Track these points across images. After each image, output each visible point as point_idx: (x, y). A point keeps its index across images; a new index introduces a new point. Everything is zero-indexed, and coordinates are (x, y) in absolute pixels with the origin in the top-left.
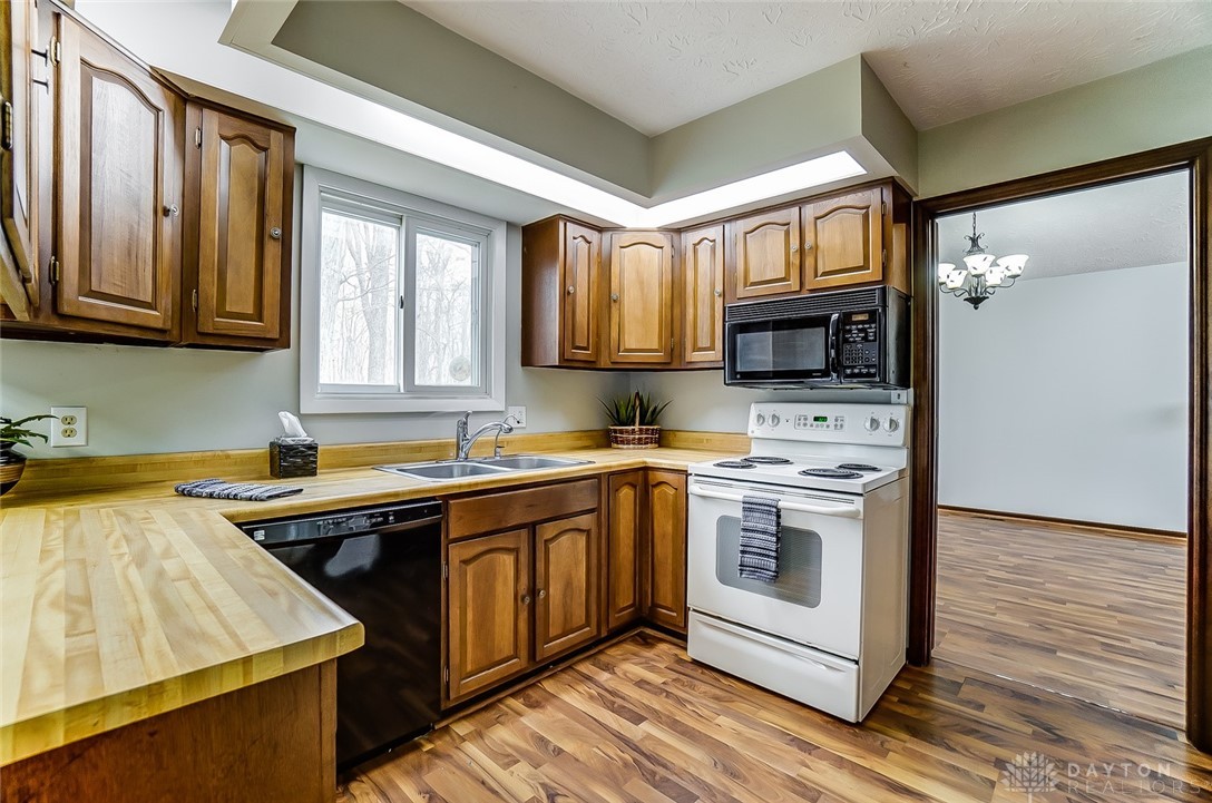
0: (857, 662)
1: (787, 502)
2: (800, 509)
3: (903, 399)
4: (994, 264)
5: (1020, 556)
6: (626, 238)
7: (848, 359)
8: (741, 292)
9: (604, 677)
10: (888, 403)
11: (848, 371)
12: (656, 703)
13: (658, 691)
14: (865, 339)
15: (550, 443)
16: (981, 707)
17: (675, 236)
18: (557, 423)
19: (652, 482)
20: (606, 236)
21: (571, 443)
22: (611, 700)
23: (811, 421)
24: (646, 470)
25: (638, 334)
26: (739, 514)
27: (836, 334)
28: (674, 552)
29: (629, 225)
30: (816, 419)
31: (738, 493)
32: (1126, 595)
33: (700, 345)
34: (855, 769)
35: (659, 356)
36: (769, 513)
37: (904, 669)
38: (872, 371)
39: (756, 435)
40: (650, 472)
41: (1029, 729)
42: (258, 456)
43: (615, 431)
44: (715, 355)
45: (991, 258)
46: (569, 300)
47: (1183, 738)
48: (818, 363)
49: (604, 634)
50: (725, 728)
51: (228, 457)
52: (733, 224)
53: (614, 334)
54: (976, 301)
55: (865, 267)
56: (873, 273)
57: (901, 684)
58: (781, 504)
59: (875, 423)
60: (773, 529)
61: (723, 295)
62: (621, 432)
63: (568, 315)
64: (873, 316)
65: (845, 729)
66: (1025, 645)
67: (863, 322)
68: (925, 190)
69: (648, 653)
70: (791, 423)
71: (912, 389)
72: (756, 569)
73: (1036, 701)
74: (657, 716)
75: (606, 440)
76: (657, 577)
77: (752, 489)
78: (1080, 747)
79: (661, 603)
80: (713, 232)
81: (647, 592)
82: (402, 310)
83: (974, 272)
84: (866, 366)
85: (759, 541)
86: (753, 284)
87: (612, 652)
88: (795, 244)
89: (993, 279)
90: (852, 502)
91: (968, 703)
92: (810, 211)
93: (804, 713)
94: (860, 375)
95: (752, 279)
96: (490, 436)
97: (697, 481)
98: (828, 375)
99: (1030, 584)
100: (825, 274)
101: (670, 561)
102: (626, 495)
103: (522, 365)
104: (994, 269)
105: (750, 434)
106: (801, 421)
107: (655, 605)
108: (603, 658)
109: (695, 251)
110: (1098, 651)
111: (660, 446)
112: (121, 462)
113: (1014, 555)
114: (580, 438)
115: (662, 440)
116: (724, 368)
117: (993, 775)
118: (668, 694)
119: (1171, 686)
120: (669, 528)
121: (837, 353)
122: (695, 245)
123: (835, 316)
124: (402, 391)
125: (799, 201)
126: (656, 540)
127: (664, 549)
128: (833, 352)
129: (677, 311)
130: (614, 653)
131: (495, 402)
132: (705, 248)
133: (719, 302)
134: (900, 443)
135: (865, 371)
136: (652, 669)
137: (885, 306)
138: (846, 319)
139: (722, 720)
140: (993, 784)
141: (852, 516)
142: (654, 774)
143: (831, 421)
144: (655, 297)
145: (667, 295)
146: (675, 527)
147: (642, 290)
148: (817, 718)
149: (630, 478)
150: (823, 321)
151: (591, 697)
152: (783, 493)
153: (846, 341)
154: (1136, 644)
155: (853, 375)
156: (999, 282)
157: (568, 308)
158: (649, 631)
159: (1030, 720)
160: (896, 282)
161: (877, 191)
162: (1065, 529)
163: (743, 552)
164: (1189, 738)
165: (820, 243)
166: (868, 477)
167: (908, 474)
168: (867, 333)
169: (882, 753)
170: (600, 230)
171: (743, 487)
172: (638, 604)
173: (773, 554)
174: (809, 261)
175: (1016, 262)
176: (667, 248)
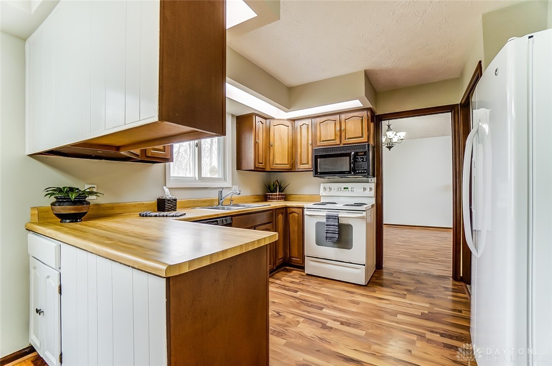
0: (364, 265)
1: (341, 215)
2: (345, 217)
3: (373, 181)
4: (396, 135)
5: (405, 238)
6: (275, 122)
7: (357, 168)
8: (318, 144)
9: (278, 282)
10: (368, 182)
11: (357, 171)
12: (300, 287)
13: (299, 284)
14: (363, 161)
15: (245, 200)
16: (399, 278)
17: (293, 122)
18: (247, 192)
19: (288, 212)
20: (268, 121)
21: (253, 200)
22: (284, 287)
23: (343, 189)
24: (286, 208)
25: (280, 158)
26: (324, 220)
27: (353, 159)
28: (298, 237)
29: (276, 117)
30: (345, 188)
31: (324, 213)
32: (436, 246)
33: (303, 162)
34: (367, 296)
35: (288, 167)
36: (335, 219)
37: (375, 271)
38: (365, 171)
39: (322, 195)
40: (288, 209)
41: (413, 282)
42: (153, 204)
43: (269, 195)
44: (309, 166)
45: (395, 133)
46: (257, 145)
47: (451, 279)
48: (347, 168)
49: (275, 268)
50: (325, 291)
51: (143, 204)
52: (315, 119)
53: (271, 158)
54: (390, 148)
55: (362, 137)
56: (365, 139)
57: (375, 275)
58: (339, 216)
59: (365, 189)
60: (337, 224)
61: (312, 144)
62: (272, 195)
63: (257, 151)
64: (365, 153)
65: (362, 287)
66: (409, 262)
67: (362, 155)
68: (379, 112)
69: (291, 274)
70: (336, 190)
71: (375, 178)
72: (331, 238)
73: (415, 275)
74: (302, 290)
75: (265, 198)
76: (291, 247)
77: (328, 211)
78: (427, 284)
79: (293, 256)
80: (308, 122)
81: (287, 253)
82: (197, 148)
83: (389, 138)
84: (363, 170)
85: (332, 228)
86: (323, 141)
87: (277, 274)
88: (338, 128)
89: (395, 140)
90: (362, 213)
91: (396, 277)
92: (343, 116)
93: (348, 284)
94: (361, 173)
95: (322, 139)
96: (229, 197)
97: (307, 210)
98: (351, 173)
99: (409, 246)
100: (348, 139)
101: (296, 240)
102: (280, 217)
103: (237, 170)
104: (395, 136)
105: (321, 194)
106: (339, 189)
107: (290, 257)
108: (275, 277)
109: (301, 128)
110: (430, 261)
111: (285, 201)
112: (109, 206)
113: (403, 238)
114: (256, 198)
115: (286, 198)
116: (313, 171)
117: (406, 293)
118: (303, 284)
119: (449, 268)
120: (296, 229)
121: (354, 165)
122: (301, 126)
123: (353, 153)
124: (197, 179)
125: (340, 113)
126: (291, 233)
127: (294, 236)
128: (352, 165)
129: (294, 150)
130: (278, 275)
131: (228, 184)
132: (304, 128)
133: (310, 147)
134: (373, 195)
135: (363, 171)
136: (294, 278)
137: (369, 150)
138: (356, 154)
139: (323, 289)
140: (406, 295)
141: (362, 218)
142: (308, 304)
143: (350, 189)
144: (286, 144)
145: (290, 144)
146: (298, 228)
147: (281, 142)
148: (353, 285)
149: (281, 211)
150: (349, 155)
151: (277, 287)
152: (339, 212)
153: (357, 161)
154: (440, 259)
155: (359, 173)
156: (397, 141)
157: (257, 148)
158: (287, 268)
159: (413, 279)
160: (371, 143)
161: (366, 112)
162: (417, 229)
163: (326, 233)
164: (453, 278)
165: (347, 128)
166: (365, 206)
167: (375, 206)
168: (363, 159)
169: (375, 292)
170: (266, 119)
171: (324, 211)
172: (284, 258)
173: (337, 232)
174: (343, 134)
175: (402, 135)
176: (290, 127)
